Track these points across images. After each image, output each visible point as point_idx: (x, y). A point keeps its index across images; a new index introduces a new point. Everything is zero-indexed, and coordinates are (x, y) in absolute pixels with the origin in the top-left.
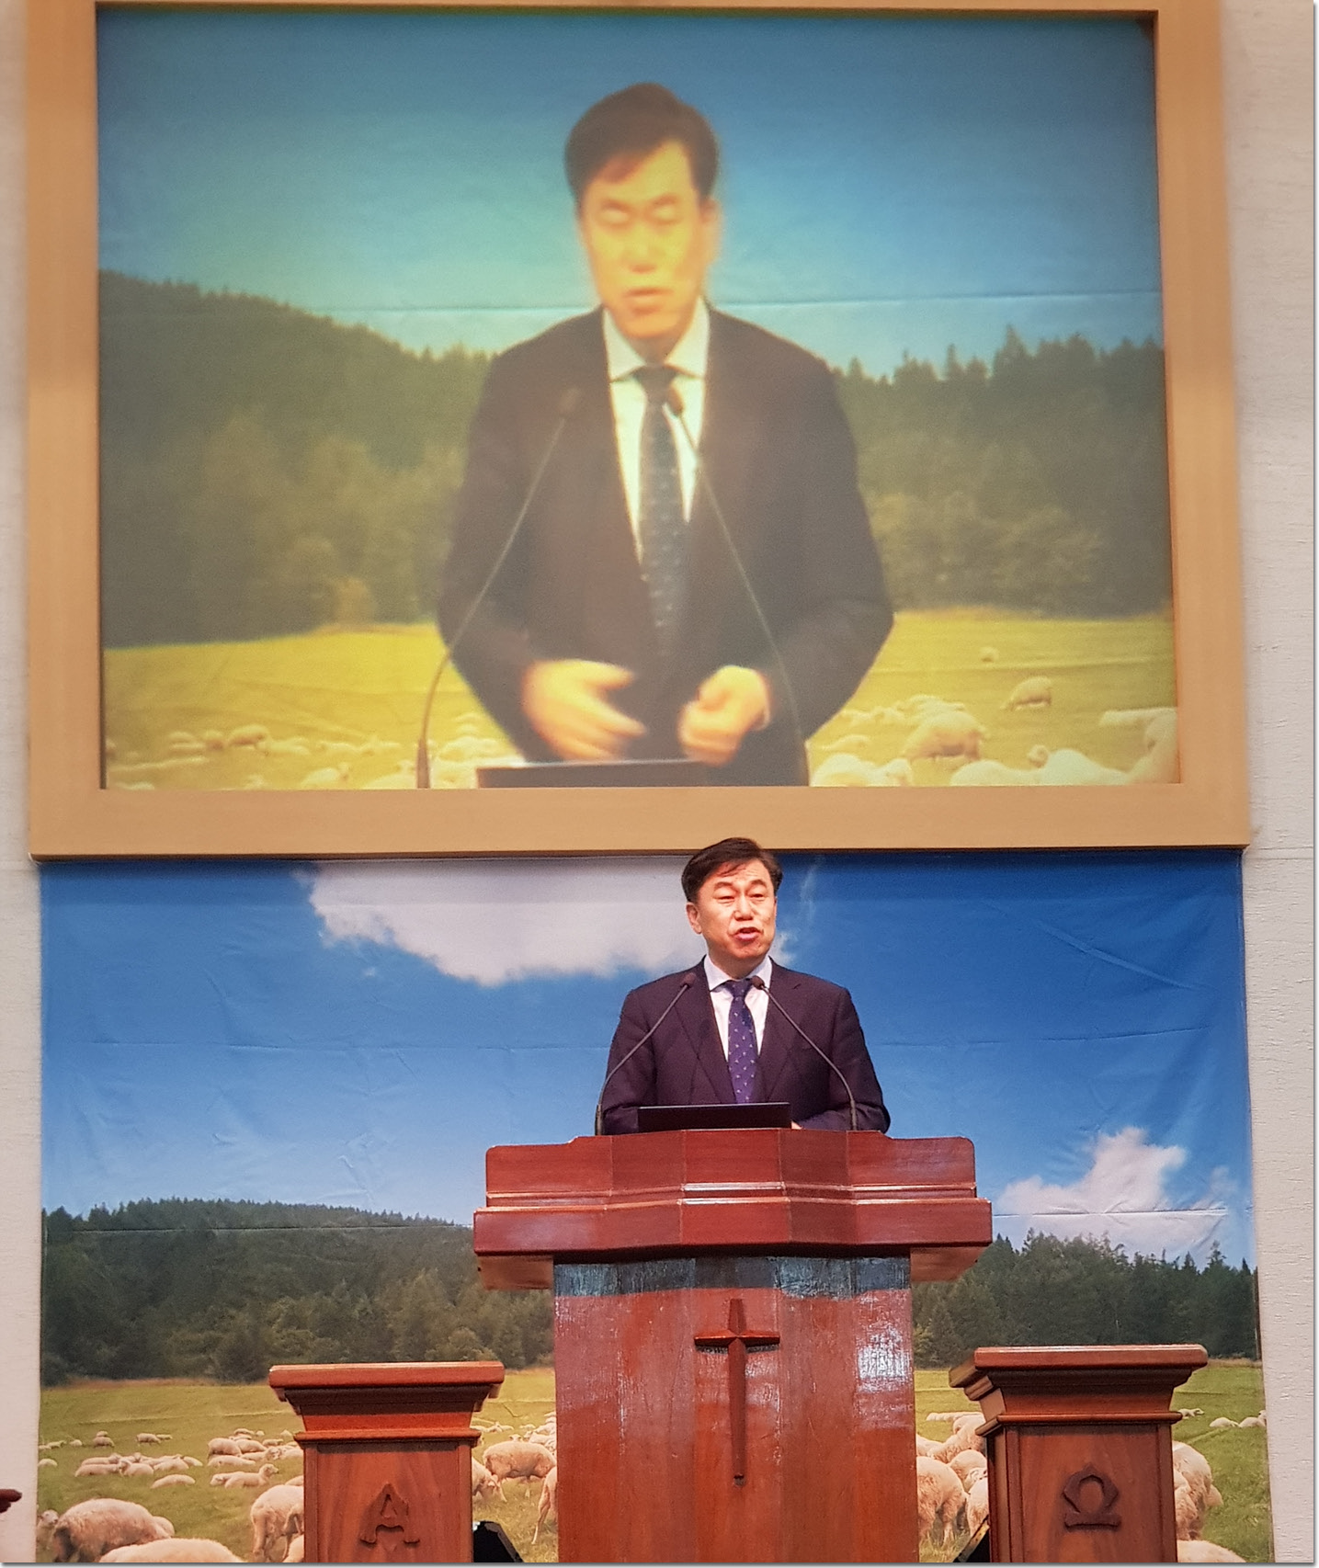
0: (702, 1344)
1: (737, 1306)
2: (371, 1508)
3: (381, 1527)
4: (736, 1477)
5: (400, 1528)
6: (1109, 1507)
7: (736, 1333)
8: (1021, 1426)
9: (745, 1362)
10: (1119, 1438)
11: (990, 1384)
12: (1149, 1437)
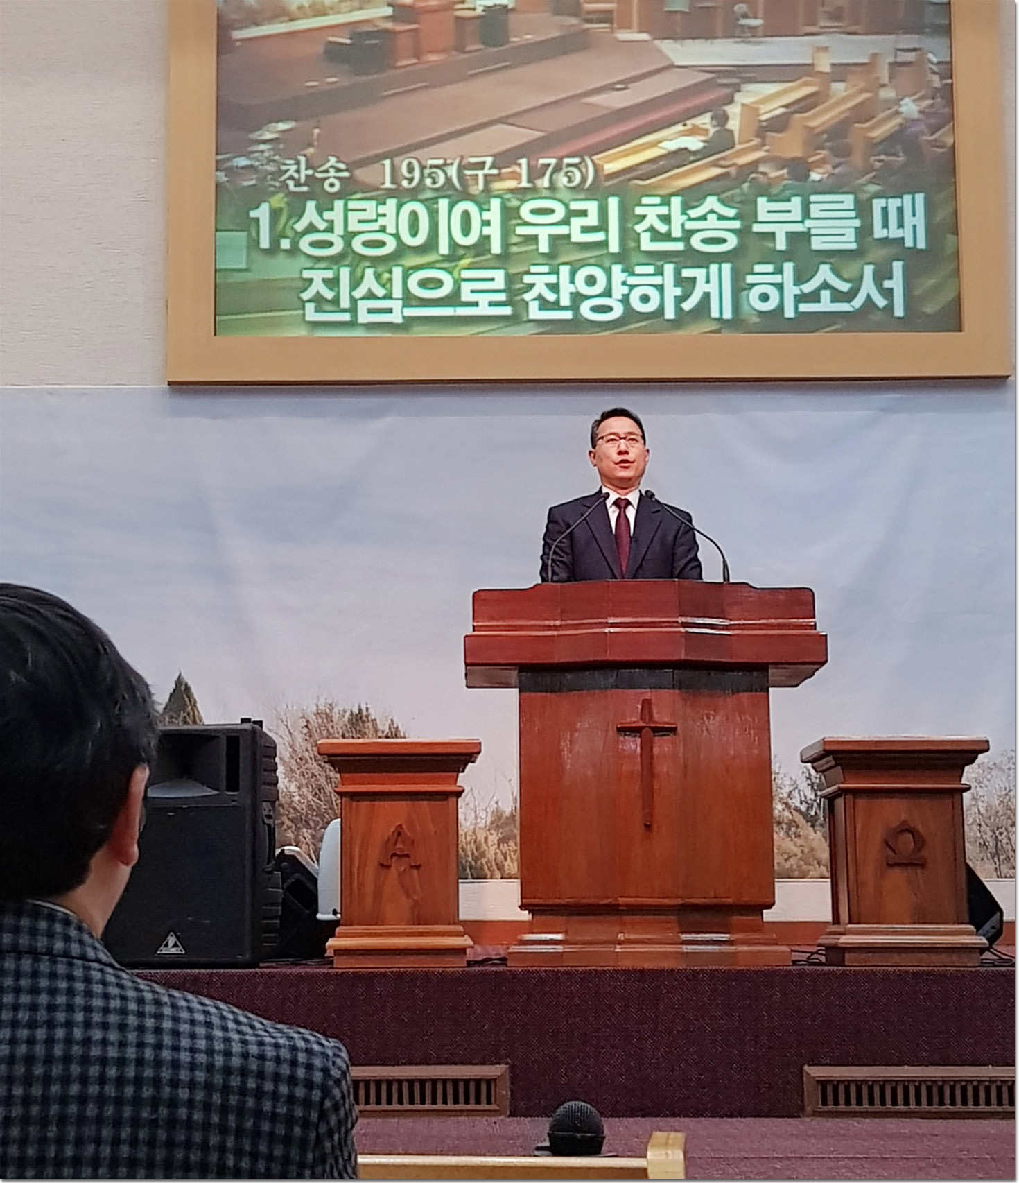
0: (622, 730)
1: (647, 704)
2: (387, 842)
3: (394, 855)
4: (646, 825)
5: (407, 856)
6: (919, 851)
7: (645, 722)
8: (856, 792)
9: (652, 742)
10: (925, 802)
11: (833, 763)
12: (947, 802)
